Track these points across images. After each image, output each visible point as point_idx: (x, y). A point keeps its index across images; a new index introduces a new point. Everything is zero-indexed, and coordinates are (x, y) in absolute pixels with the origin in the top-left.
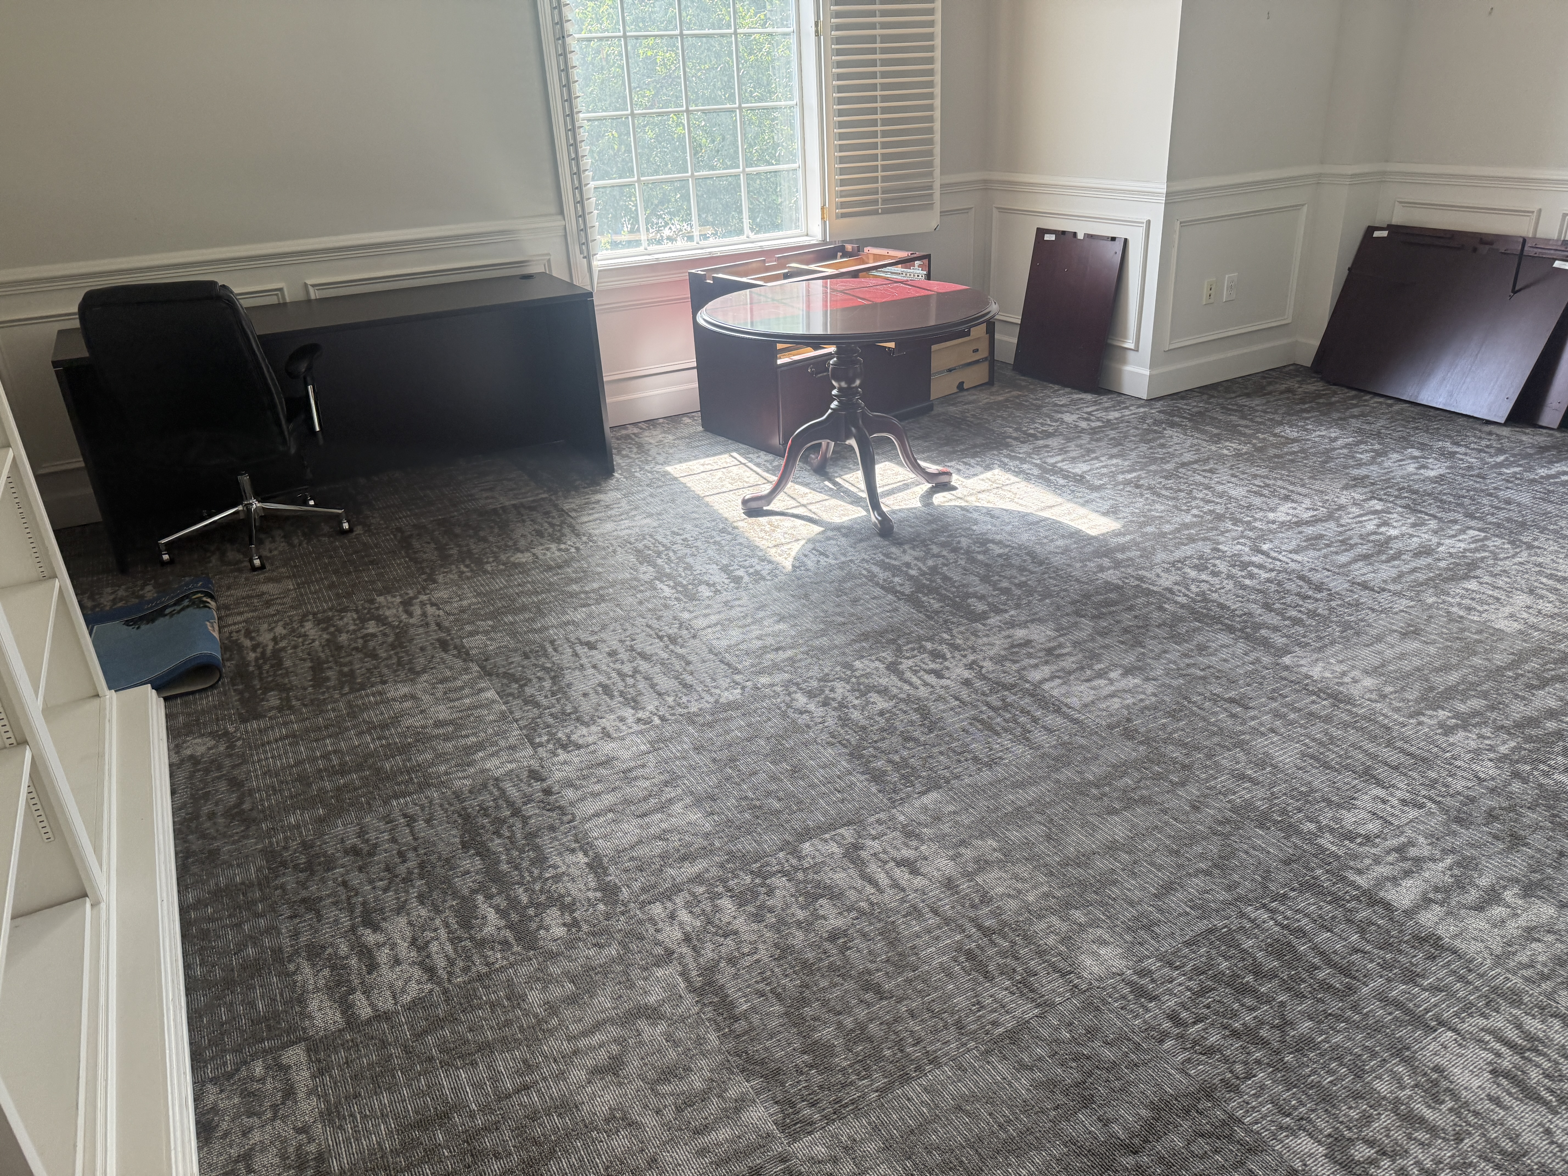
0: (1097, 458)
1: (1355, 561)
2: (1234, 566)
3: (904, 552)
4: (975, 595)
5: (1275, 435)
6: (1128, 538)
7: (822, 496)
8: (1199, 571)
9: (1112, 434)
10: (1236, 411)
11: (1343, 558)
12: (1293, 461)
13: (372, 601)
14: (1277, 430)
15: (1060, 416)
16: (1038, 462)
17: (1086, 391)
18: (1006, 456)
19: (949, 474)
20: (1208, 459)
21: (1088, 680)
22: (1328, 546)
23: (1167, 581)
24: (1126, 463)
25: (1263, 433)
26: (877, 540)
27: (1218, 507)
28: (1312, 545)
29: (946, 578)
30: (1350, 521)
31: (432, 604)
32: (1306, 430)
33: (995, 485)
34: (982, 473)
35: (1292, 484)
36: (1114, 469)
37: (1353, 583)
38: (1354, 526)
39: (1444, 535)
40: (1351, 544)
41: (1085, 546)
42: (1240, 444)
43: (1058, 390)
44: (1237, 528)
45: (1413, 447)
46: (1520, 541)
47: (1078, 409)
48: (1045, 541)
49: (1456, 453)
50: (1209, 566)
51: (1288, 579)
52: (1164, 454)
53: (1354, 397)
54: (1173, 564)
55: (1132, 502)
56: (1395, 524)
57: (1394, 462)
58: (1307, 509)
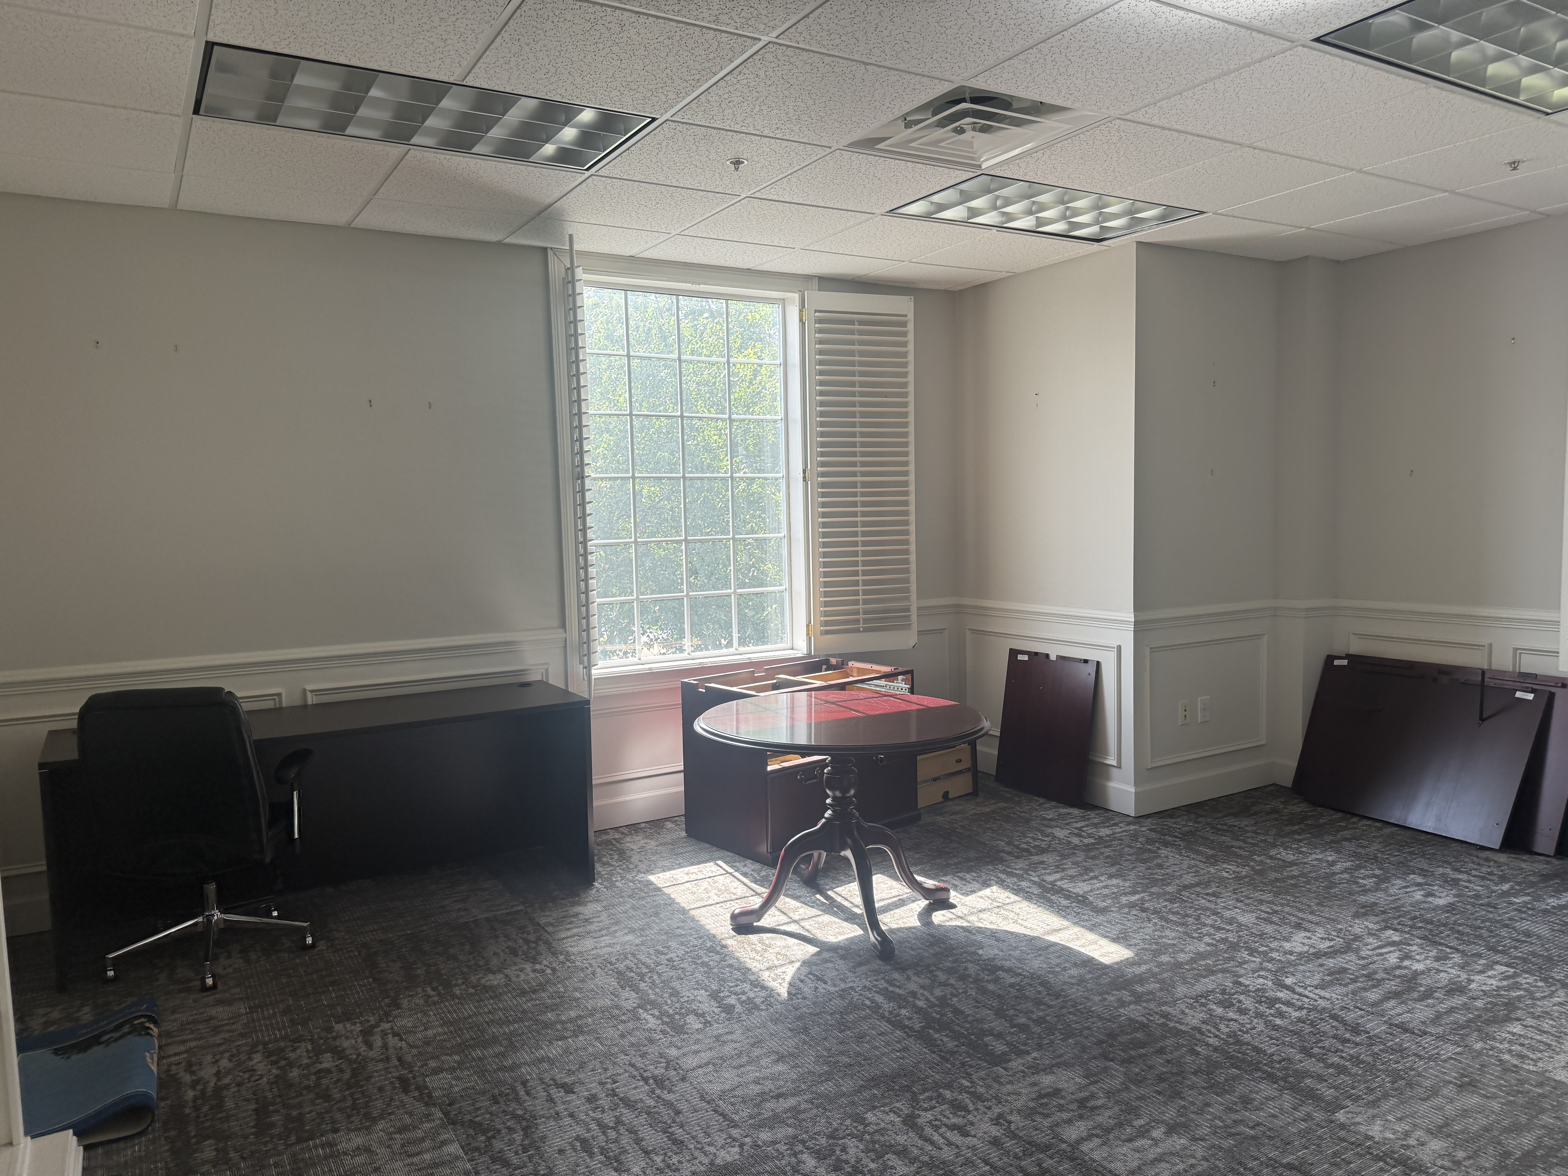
0: (1096, 878)
1: (1386, 998)
2: (1260, 1002)
3: (908, 979)
4: (991, 1033)
5: (1271, 858)
6: (1144, 968)
7: (814, 912)
8: (1225, 1007)
9: (1107, 852)
10: (1227, 831)
11: (1373, 996)
12: (1295, 886)
13: (329, 1030)
14: (1273, 852)
15: (1050, 830)
16: (1036, 879)
17: (1072, 806)
18: (1002, 872)
19: (947, 890)
20: (1209, 882)
21: (1130, 1140)
22: (1354, 981)
23: (1194, 1018)
24: (1127, 884)
25: (1260, 855)
26: (877, 964)
27: (1230, 935)
28: (1337, 979)
29: (957, 1012)
30: (1370, 953)
31: (395, 1034)
32: (1302, 853)
33: (996, 904)
34: (980, 890)
35: (1300, 910)
36: (1116, 890)
37: (1391, 1024)
38: (1375, 958)
39: (1472, 971)
40: (1377, 979)
41: (1100, 976)
42: (1238, 867)
43: (1043, 804)
44: (1254, 959)
45: (1414, 873)
46: (1552, 978)
47: (1067, 824)
48: (1058, 969)
49: (1460, 880)
50: (1234, 1002)
51: (1321, 1019)
52: (1164, 875)
53: (1342, 820)
54: (1196, 999)
55: (1141, 928)
56: (1417, 957)
57: (1400, 889)
58: (1322, 938)
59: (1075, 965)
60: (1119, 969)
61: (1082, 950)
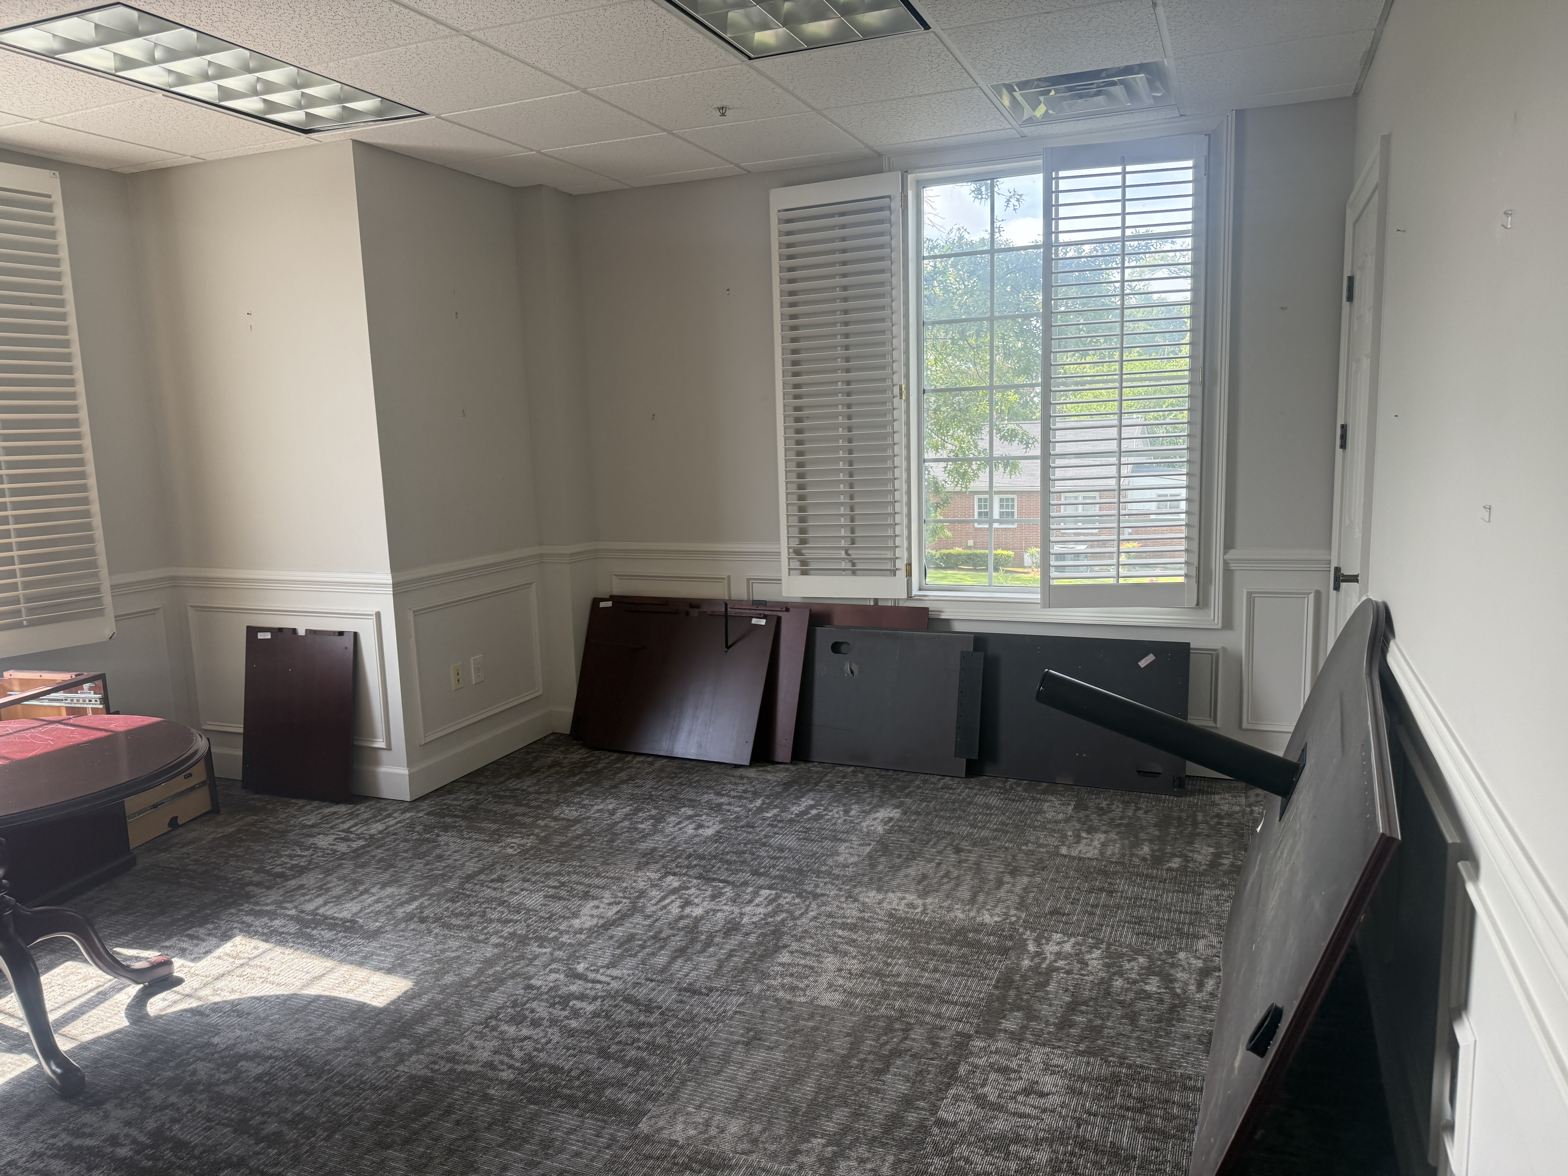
0: (366, 891)
1: (673, 959)
2: (553, 1005)
5: (556, 819)
6: (425, 998)
8: (517, 1024)
9: (379, 853)
10: (510, 797)
11: (661, 960)
12: (580, 847)
14: (556, 813)
15: (311, 840)
16: (293, 912)
17: (338, 802)
18: (248, 913)
19: (168, 963)
20: (494, 864)
22: (643, 947)
23: (484, 1052)
24: (403, 891)
25: (543, 819)
26: (56, 1109)
27: (518, 926)
28: (627, 950)
29: (178, 1146)
30: (654, 908)
32: (584, 806)
33: (238, 962)
34: (218, 946)
35: (587, 875)
36: (390, 902)
37: (680, 990)
38: (660, 913)
39: (742, 903)
40: (664, 939)
41: (374, 1027)
42: (523, 838)
43: (303, 806)
44: (544, 950)
45: (685, 806)
46: (805, 891)
47: (332, 828)
48: (320, 1034)
49: (722, 804)
50: (527, 1013)
51: (615, 1006)
52: (445, 868)
53: (617, 760)
54: (485, 1023)
55: (420, 945)
56: (696, 901)
57: (674, 827)
58: (610, 904)
59: (343, 1020)
60: (396, 1010)
61: (351, 996)
